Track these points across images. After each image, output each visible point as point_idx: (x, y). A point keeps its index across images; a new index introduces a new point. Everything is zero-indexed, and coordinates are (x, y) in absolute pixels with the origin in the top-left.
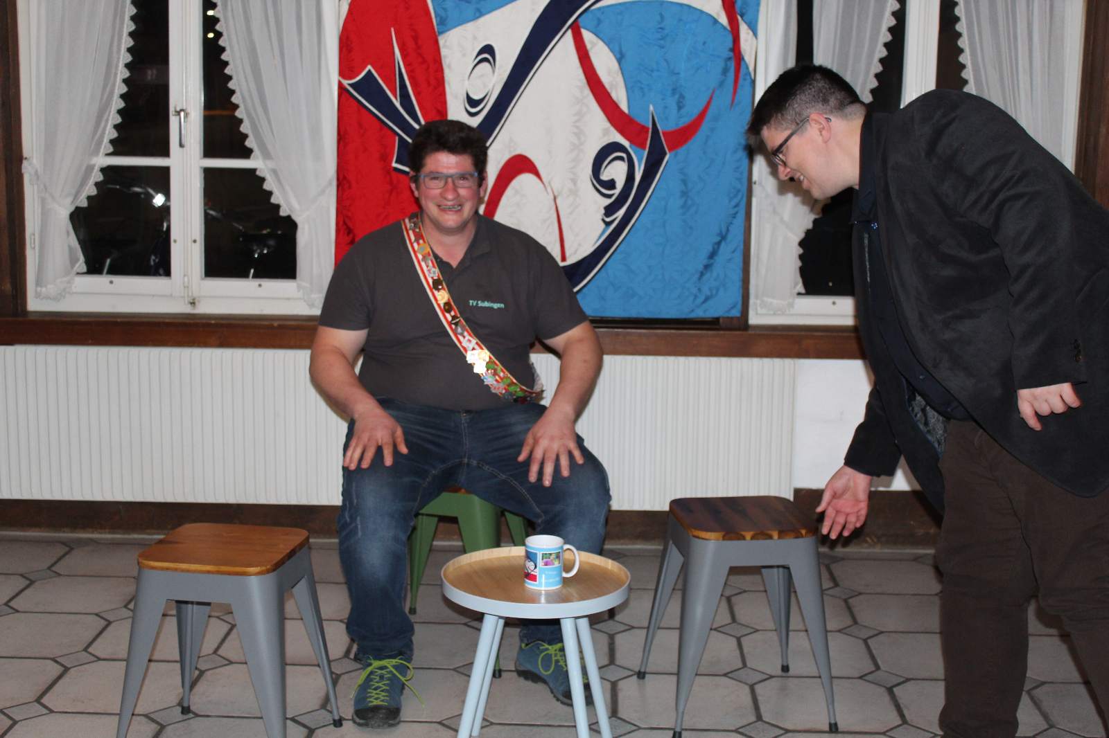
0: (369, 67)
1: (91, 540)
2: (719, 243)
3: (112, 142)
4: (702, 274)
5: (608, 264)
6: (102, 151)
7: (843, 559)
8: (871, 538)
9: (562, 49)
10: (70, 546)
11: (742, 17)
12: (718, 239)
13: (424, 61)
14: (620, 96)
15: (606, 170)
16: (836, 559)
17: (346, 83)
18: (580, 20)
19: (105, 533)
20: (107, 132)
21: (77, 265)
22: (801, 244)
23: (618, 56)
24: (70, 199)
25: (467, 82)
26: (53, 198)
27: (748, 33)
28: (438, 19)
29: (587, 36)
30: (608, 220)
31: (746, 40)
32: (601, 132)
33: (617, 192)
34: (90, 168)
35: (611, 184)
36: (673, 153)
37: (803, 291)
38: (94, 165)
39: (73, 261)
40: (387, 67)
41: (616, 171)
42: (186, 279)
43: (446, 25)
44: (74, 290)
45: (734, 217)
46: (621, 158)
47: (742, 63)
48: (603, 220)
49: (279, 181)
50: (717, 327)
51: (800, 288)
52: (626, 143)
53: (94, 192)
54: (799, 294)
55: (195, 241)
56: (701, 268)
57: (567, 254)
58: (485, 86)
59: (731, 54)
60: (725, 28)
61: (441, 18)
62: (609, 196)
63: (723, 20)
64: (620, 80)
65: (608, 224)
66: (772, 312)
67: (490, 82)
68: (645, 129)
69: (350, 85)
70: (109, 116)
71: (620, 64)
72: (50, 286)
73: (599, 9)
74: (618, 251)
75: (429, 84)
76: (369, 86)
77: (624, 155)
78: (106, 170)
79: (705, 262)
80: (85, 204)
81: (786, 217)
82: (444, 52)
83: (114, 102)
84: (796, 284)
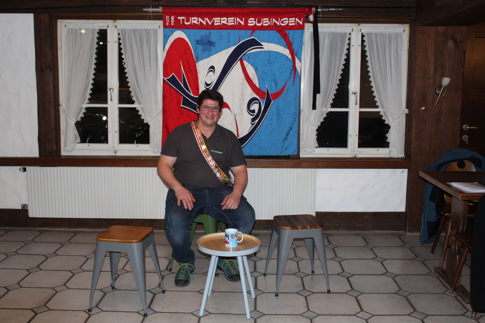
0: (173, 74)
1: (82, 231)
2: (290, 130)
3: (89, 99)
4: (284, 141)
5: (253, 138)
6: (86, 102)
7: (332, 235)
8: (342, 228)
9: (237, 66)
10: (75, 233)
11: (296, 56)
12: (290, 129)
13: (191, 71)
14: (256, 82)
15: (253, 106)
16: (330, 235)
17: (165, 79)
18: (243, 57)
19: (87, 229)
20: (87, 96)
21: (77, 140)
22: (317, 130)
23: (255, 69)
24: (75, 118)
25: (205, 78)
26: (69, 118)
27: (298, 61)
28: (196, 57)
29: (245, 63)
30: (253, 123)
31: (298, 64)
32: (250, 94)
33: (255, 114)
34: (82, 108)
35: (253, 111)
36: (274, 101)
37: (318, 146)
38: (83, 107)
39: (76, 139)
40: (179, 73)
41: (255, 107)
42: (113, 144)
43: (198, 59)
44: (76, 148)
45: (295, 122)
46: (257, 103)
47: (296, 71)
48: (251, 123)
49: (143, 111)
50: (290, 158)
51: (317, 145)
52: (258, 98)
53: (83, 116)
54: (316, 147)
55: (116, 132)
56: (284, 139)
57: (239, 135)
58: (211, 79)
59: (293, 68)
60: (291, 60)
61: (197, 57)
62: (253, 115)
63: (290, 57)
64: (256, 77)
65: (253, 124)
66: (307, 153)
67: (213, 78)
68: (264, 93)
69: (167, 79)
70: (88, 91)
71: (256, 72)
72: (68, 147)
73: (249, 54)
74: (256, 133)
75: (193, 79)
76: (173, 80)
77: (258, 102)
78: (87, 109)
79: (285, 137)
80: (80, 120)
81: (312, 122)
82: (198, 68)
83: (89, 86)
84: (315, 144)
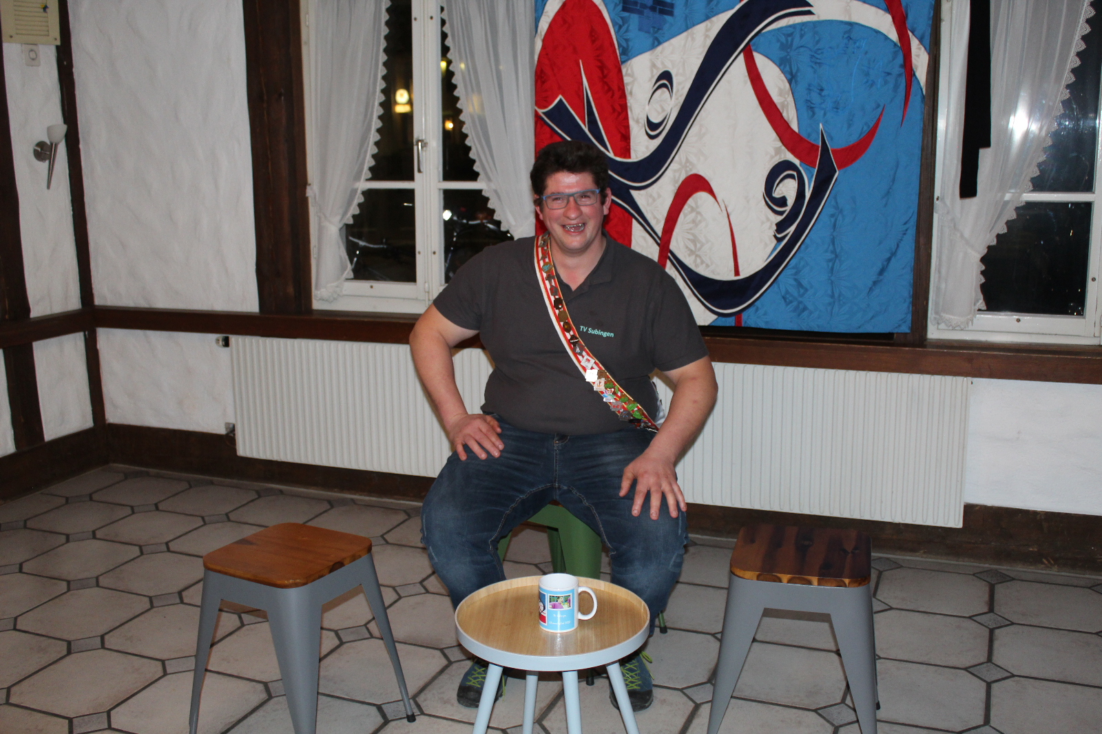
0: (560, 97)
1: (353, 500)
2: (889, 260)
3: (371, 169)
4: (871, 289)
5: (779, 278)
6: (363, 177)
7: (1013, 579)
8: (1048, 560)
9: (736, 69)
10: (332, 504)
11: (913, 32)
12: (888, 255)
13: (610, 89)
14: (791, 115)
15: (781, 185)
16: (1005, 579)
17: (540, 111)
18: (751, 43)
19: (365, 496)
20: (366, 161)
21: (346, 273)
22: (984, 260)
23: (789, 77)
24: (339, 218)
25: (647, 107)
26: (325, 217)
27: (920, 49)
28: (621, 49)
29: (760, 59)
30: (779, 236)
31: (918, 56)
32: (771, 150)
33: (788, 209)
34: (354, 191)
35: (782, 202)
36: (842, 170)
37: (985, 308)
38: (358, 189)
39: (343, 269)
40: (576, 95)
41: (787, 189)
42: (427, 285)
43: (628, 53)
44: (344, 293)
45: (905, 234)
46: (792, 177)
47: (913, 79)
48: (775, 236)
49: (499, 197)
50: (892, 342)
51: (981, 304)
52: (797, 162)
53: (357, 212)
54: (979, 310)
55: (434, 253)
56: (870, 284)
57: (741, 269)
58: (663, 110)
59: (903, 70)
60: (895, 44)
61: (623, 48)
62: (781, 213)
63: (893, 35)
64: (790, 99)
65: (779, 240)
66: (951, 328)
67: (668, 106)
68: (815, 147)
69: (544, 113)
70: (368, 147)
71: (790, 84)
72: (323, 290)
73: (769, 31)
74: (789, 267)
75: (614, 110)
76: (559, 115)
77: (795, 173)
78: (368, 194)
79: (874, 278)
80: (351, 222)
81: (967, 234)
82: (626, 80)
83: (372, 136)
84: (977, 301)
